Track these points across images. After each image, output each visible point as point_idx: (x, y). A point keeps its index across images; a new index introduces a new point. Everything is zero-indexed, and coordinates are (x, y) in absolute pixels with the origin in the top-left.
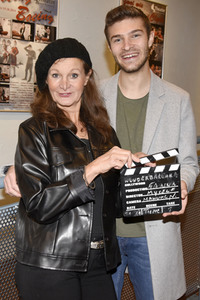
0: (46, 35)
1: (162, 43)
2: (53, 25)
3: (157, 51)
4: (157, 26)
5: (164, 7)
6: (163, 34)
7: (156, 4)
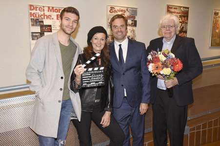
0: (132, 24)
1: (187, 23)
2: (135, 20)
3: (184, 27)
4: (184, 16)
5: (188, 8)
6: (187, 19)
7: (184, 7)
